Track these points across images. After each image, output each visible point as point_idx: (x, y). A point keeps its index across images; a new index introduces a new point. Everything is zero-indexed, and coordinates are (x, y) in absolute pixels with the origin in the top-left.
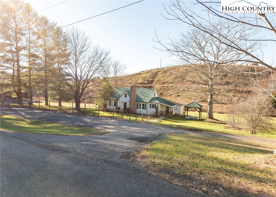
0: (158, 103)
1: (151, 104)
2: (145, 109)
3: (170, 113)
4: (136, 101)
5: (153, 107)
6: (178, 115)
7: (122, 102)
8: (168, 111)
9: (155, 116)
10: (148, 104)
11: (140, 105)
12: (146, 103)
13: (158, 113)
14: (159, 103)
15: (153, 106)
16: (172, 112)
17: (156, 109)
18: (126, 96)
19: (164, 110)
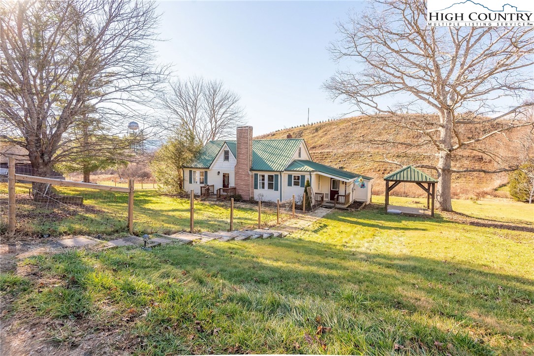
0: (310, 172)
1: (290, 176)
2: (276, 189)
3: (342, 200)
4: (251, 170)
5: (296, 184)
6: (364, 205)
7: (219, 172)
8: (337, 192)
9: (304, 209)
10: (283, 174)
11: (263, 180)
12: (277, 173)
13: (311, 198)
14: (313, 171)
15: (297, 181)
16: (349, 195)
17: (304, 188)
18: (227, 158)
19: (326, 190)
